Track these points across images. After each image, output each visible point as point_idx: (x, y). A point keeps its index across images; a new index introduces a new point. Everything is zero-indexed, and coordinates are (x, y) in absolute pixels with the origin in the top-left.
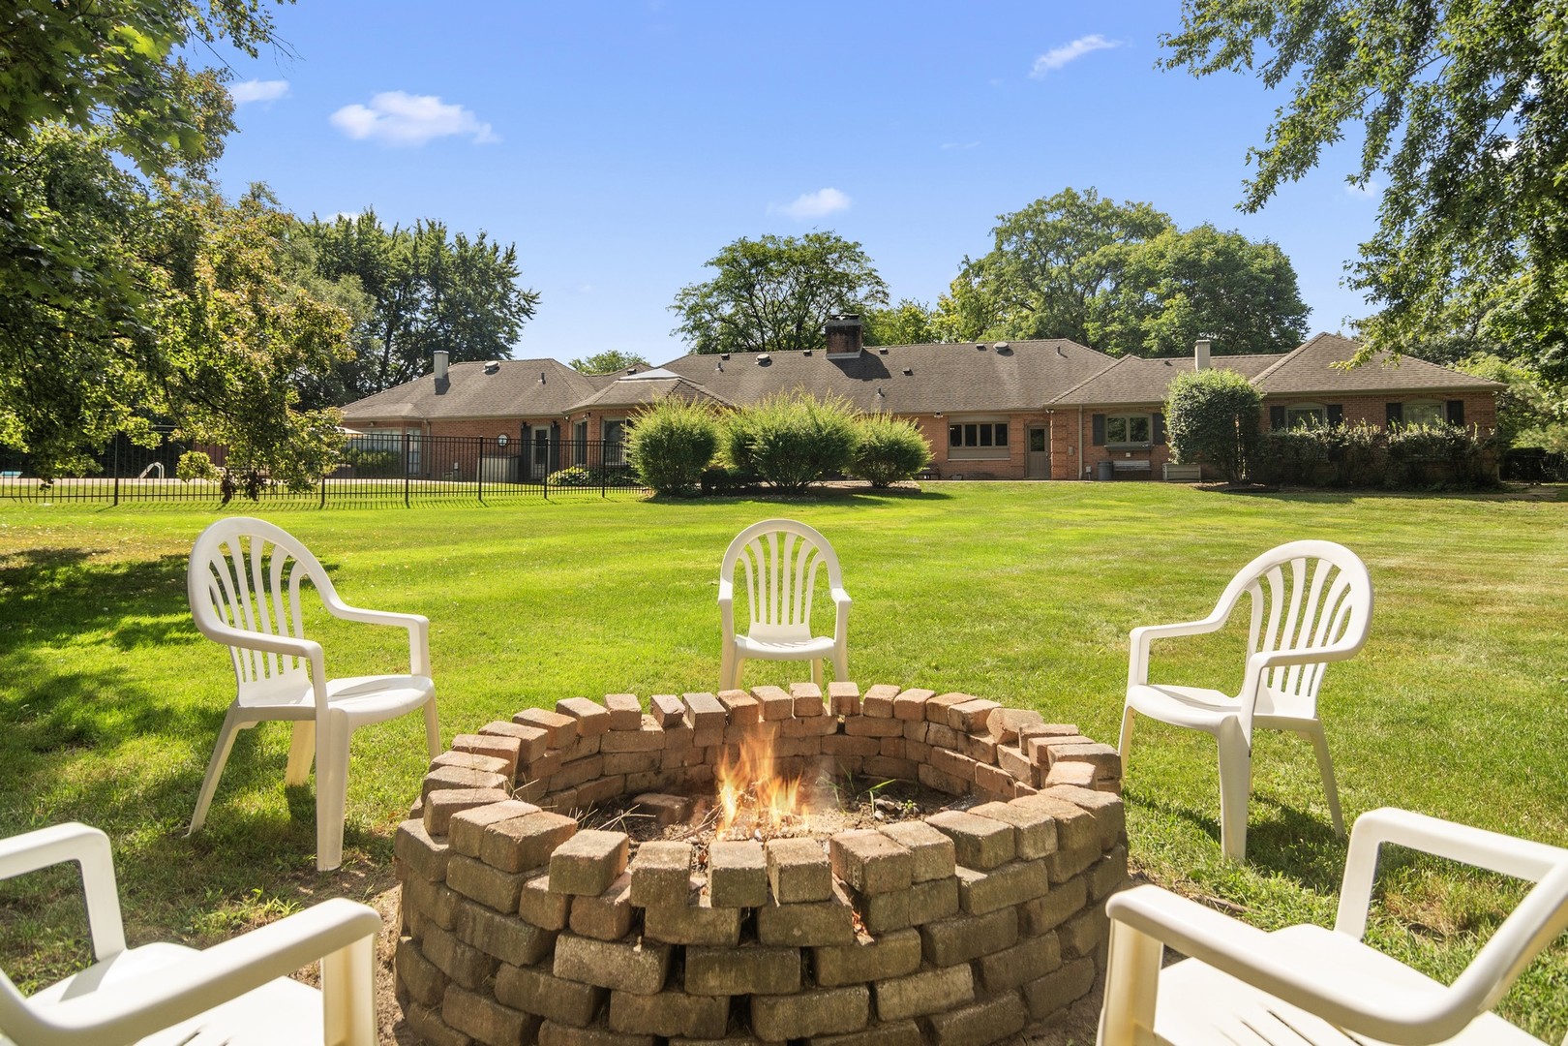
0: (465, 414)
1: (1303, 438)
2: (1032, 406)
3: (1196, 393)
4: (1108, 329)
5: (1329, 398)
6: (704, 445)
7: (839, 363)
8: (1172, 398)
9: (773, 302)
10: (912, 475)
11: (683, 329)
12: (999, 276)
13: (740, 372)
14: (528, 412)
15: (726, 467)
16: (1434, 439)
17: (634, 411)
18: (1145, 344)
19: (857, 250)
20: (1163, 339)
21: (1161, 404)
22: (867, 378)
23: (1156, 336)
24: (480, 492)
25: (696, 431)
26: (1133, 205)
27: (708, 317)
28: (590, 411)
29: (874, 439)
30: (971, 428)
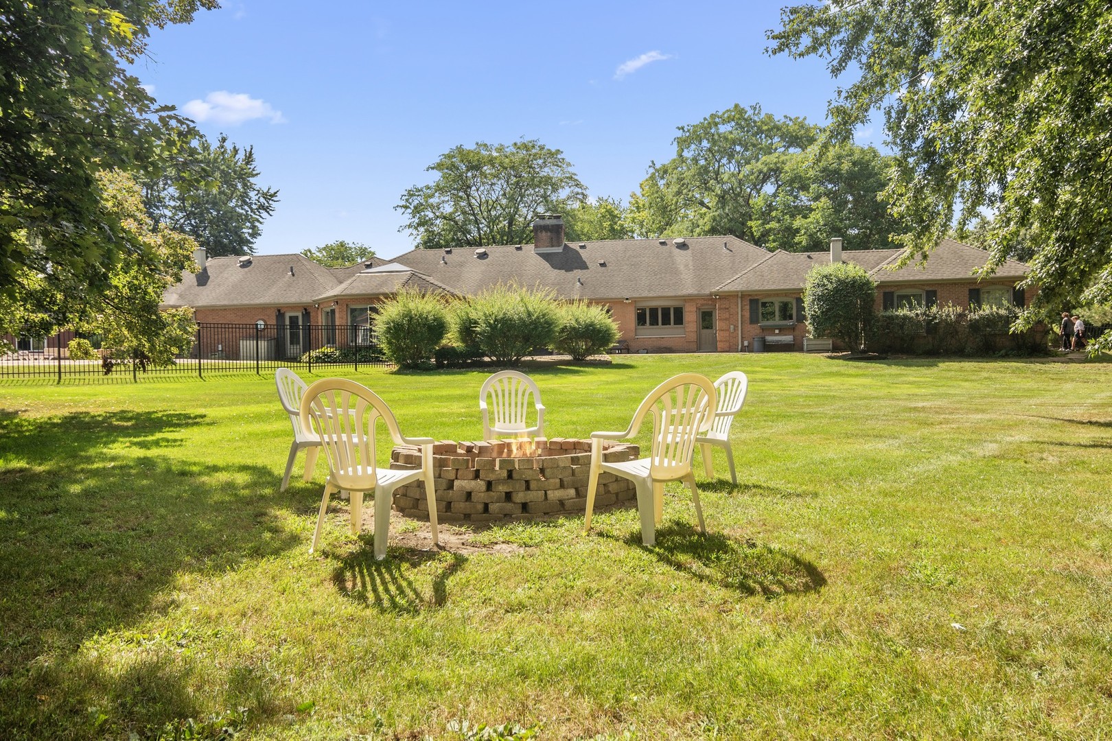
0: (226, 302)
1: (905, 317)
2: (703, 292)
3: (826, 282)
4: (767, 227)
5: (928, 285)
6: (437, 328)
7: (546, 257)
8: (808, 286)
9: (487, 202)
10: (605, 350)
11: (410, 226)
12: (680, 180)
13: (461, 265)
14: (282, 301)
15: (455, 345)
16: (1000, 317)
17: (379, 300)
18: (797, 239)
19: (559, 156)
20: (811, 236)
21: (801, 291)
22: (569, 269)
23: (805, 233)
24: (258, 368)
25: (431, 317)
26: (791, 120)
27: (431, 215)
28: (337, 300)
29: (573, 322)
30: (654, 311)
